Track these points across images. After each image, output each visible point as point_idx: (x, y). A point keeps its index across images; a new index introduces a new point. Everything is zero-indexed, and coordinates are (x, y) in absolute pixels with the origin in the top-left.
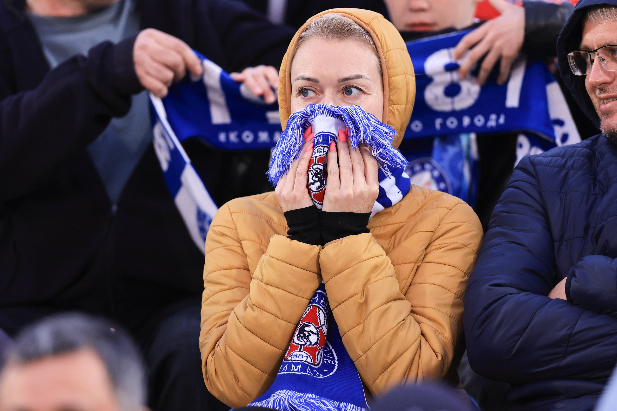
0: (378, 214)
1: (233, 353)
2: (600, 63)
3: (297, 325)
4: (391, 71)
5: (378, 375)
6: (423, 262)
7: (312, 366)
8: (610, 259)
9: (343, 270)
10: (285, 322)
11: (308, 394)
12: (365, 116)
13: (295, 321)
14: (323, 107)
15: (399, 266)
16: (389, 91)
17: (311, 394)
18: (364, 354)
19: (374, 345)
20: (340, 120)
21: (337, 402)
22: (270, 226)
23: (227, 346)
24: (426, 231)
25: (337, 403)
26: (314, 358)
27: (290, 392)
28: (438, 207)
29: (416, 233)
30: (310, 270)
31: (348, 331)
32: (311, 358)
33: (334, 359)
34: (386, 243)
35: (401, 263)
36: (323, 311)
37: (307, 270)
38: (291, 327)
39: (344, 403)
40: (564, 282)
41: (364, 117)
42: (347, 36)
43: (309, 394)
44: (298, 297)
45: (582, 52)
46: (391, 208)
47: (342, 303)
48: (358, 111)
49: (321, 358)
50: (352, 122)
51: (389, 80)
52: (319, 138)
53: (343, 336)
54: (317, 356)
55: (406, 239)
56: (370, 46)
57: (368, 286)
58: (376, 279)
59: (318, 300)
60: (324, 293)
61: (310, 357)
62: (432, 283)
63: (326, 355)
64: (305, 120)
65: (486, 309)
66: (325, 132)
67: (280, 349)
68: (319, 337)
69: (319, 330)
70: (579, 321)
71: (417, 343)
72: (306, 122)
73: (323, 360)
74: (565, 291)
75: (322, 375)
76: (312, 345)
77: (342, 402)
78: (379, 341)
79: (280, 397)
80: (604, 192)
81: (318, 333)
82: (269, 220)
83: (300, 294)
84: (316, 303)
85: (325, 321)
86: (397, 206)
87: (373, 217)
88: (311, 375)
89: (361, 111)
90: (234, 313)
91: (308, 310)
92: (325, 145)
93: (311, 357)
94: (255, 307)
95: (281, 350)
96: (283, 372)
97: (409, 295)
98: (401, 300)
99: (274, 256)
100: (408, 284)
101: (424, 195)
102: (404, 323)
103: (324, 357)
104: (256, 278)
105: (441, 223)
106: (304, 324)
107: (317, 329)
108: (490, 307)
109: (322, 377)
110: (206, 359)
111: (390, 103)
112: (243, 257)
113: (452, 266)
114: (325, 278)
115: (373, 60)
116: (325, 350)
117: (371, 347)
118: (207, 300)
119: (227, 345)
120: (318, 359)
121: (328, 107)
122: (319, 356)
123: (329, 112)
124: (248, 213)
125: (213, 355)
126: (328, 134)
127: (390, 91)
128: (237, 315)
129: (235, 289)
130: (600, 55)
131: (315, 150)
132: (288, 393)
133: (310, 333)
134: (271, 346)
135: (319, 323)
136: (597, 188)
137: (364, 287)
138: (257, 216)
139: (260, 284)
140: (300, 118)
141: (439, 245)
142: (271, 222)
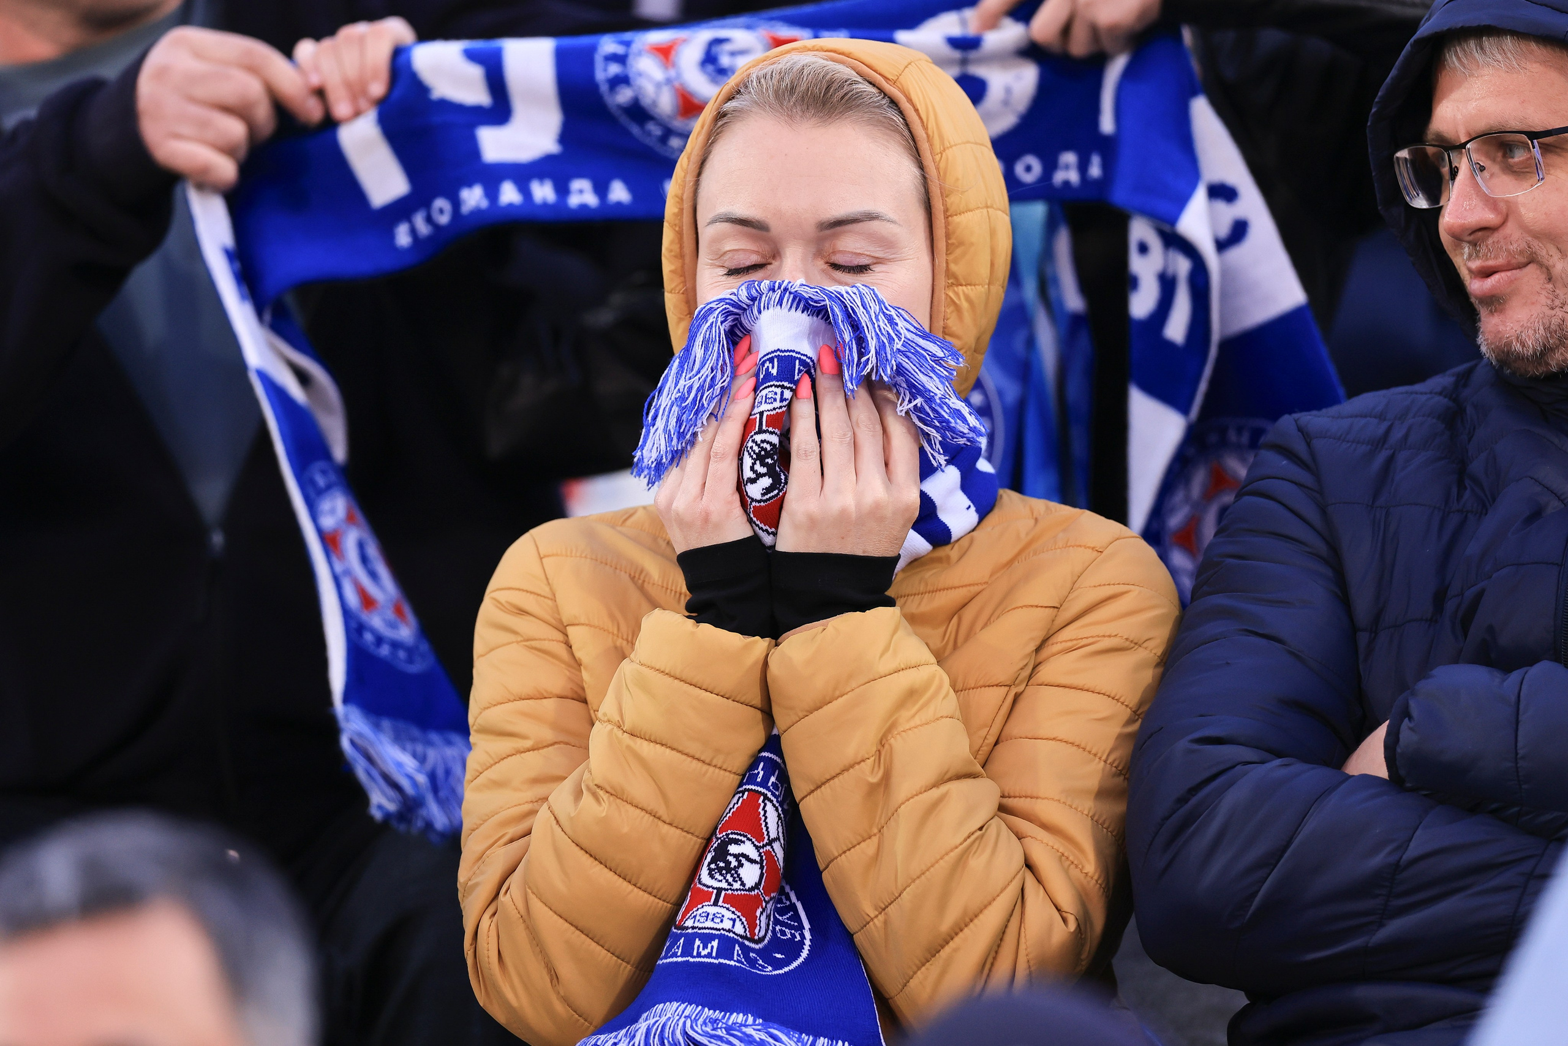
0: (916, 562)
1: (546, 909)
2: (1473, 177)
3: (708, 841)
4: (953, 200)
5: (915, 968)
6: (1030, 683)
7: (747, 943)
8: (1497, 675)
9: (828, 699)
10: (678, 831)
11: (735, 1014)
12: (883, 312)
13: (704, 828)
14: (782, 288)
15: (968, 694)
16: (947, 251)
17: (744, 1015)
18: (880, 913)
19: (905, 889)
20: (822, 322)
21: (807, 1037)
22: (642, 589)
23: (529, 891)
24: (1037, 606)
25: (808, 1040)
26: (752, 925)
27: (689, 1009)
28: (1068, 545)
29: (1014, 609)
30: (742, 701)
31: (840, 855)
32: (743, 923)
33: (801, 927)
34: (935, 635)
35: (973, 686)
36: (774, 805)
37: (737, 700)
38: (693, 844)
39: (826, 1039)
40: (1382, 731)
41: (881, 314)
42: (841, 112)
43: (738, 1014)
44: (711, 769)
45: (1430, 150)
46: (949, 546)
47: (824, 784)
48: (868, 299)
49: (768, 925)
50: (852, 326)
51: (947, 224)
52: (771, 365)
53: (825, 869)
54: (758, 918)
55: (985, 625)
56: (898, 137)
57: (892, 741)
58: (912, 724)
59: (763, 776)
60: (779, 760)
61: (741, 920)
62: (1052, 737)
63: (780, 918)
64: (733, 320)
65: (1182, 800)
66: (785, 351)
67: (664, 901)
68: (764, 871)
69: (764, 852)
70: (1418, 832)
71: (1013, 889)
72: (736, 325)
73: (774, 929)
74: (1383, 756)
75: (770, 968)
76: (746, 890)
77: (821, 1038)
78: (917, 881)
79: (664, 1019)
80: (1484, 506)
81: (762, 860)
82: (637, 576)
83: (718, 761)
84: (758, 784)
85: (780, 829)
86: (965, 542)
87: (903, 570)
88: (744, 967)
89: (874, 300)
90: (549, 808)
91: (736, 803)
92: (786, 384)
93: (744, 919)
94: (601, 793)
95: (668, 903)
96: (672, 957)
97: (996, 766)
98: (974, 778)
99: (653, 665)
100: (991, 740)
101: (1033, 515)
102: (982, 836)
103: (777, 922)
104: (606, 719)
105: (1076, 585)
106: (727, 837)
107: (758, 851)
108: (1194, 796)
109: (771, 971)
110: (475, 926)
111: (950, 281)
112: (570, 669)
113: (1104, 694)
114: (782, 719)
115: (906, 171)
116: (779, 906)
117: (897, 895)
118: (479, 776)
119: (530, 888)
120: (762, 925)
121: (793, 287)
122: (763, 918)
123: (797, 299)
124: (586, 557)
125: (494, 914)
126: (794, 354)
127: (949, 251)
128: (556, 813)
129: (550, 748)
130: (1474, 157)
131: (760, 395)
132: (685, 1009)
133: (741, 861)
134: (641, 893)
135: (765, 835)
136: (1467, 494)
137: (881, 743)
138: (606, 564)
139: (615, 735)
140: (723, 314)
141: (1071, 640)
142: (644, 581)
